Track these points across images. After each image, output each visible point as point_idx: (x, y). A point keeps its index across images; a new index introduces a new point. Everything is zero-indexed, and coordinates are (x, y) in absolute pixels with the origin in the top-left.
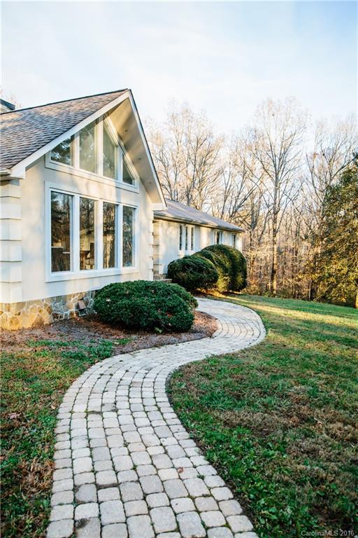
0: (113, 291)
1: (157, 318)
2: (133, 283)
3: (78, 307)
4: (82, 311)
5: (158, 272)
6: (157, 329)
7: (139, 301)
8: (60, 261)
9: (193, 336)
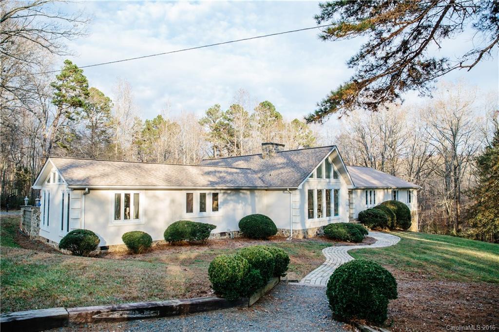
0: (331, 226)
1: (348, 236)
2: (339, 224)
3: (317, 233)
4: (318, 234)
5: (353, 218)
6: (348, 241)
7: (341, 230)
8: (311, 215)
9: (363, 244)
